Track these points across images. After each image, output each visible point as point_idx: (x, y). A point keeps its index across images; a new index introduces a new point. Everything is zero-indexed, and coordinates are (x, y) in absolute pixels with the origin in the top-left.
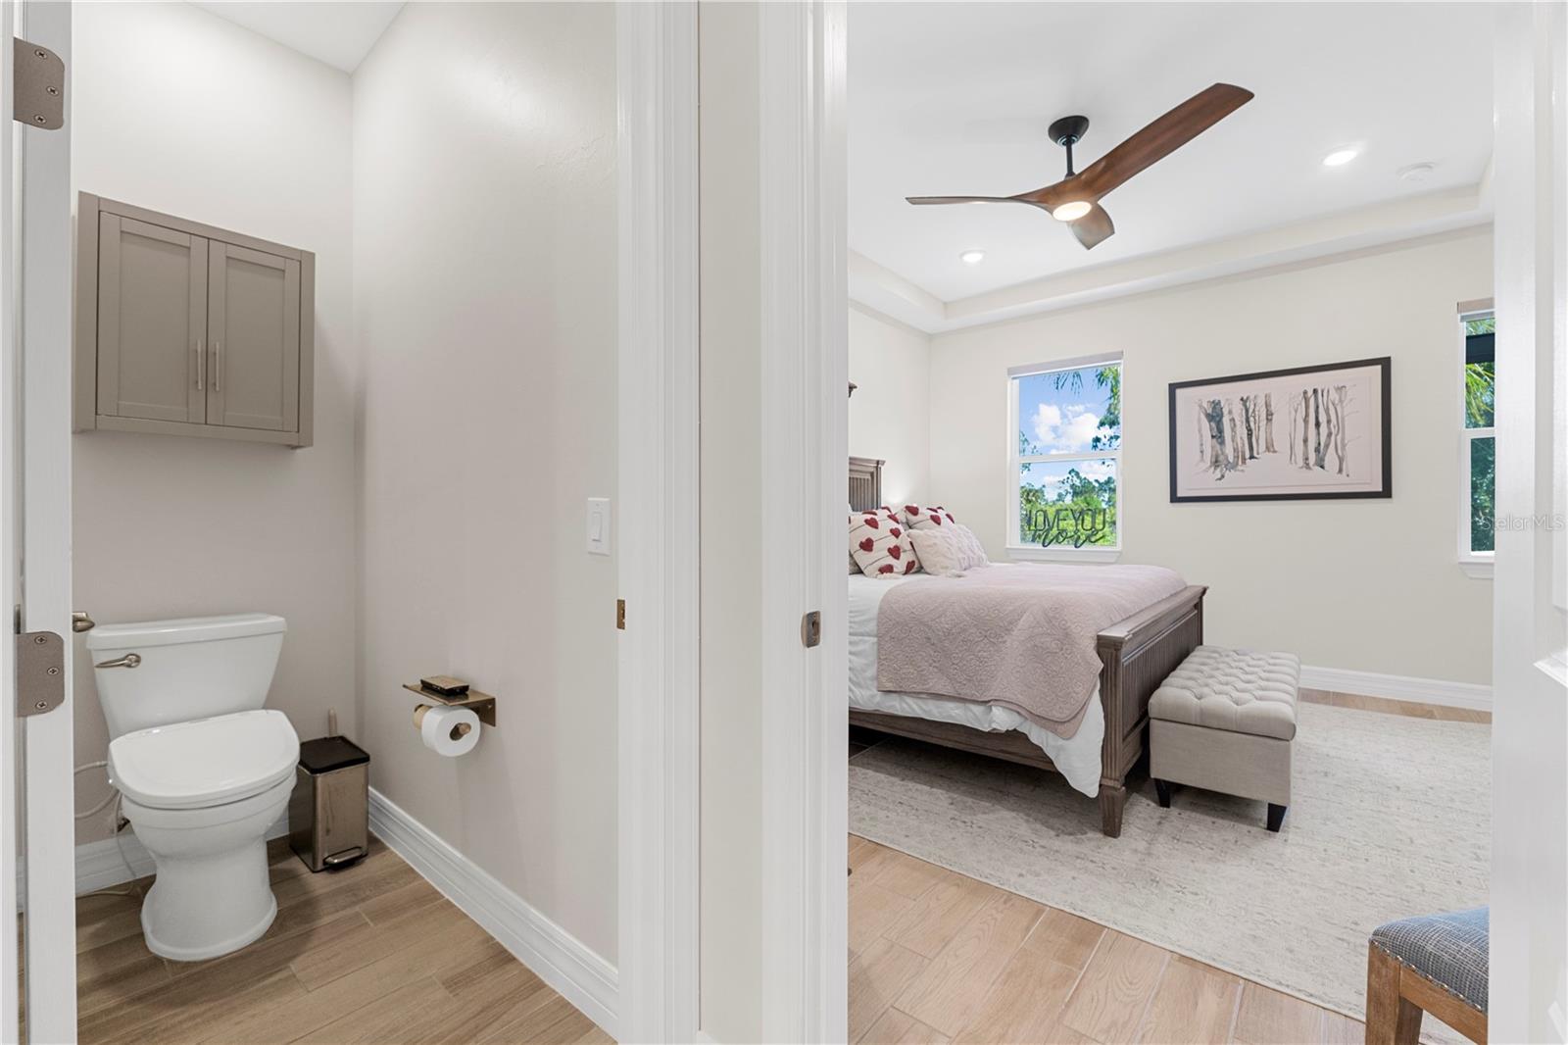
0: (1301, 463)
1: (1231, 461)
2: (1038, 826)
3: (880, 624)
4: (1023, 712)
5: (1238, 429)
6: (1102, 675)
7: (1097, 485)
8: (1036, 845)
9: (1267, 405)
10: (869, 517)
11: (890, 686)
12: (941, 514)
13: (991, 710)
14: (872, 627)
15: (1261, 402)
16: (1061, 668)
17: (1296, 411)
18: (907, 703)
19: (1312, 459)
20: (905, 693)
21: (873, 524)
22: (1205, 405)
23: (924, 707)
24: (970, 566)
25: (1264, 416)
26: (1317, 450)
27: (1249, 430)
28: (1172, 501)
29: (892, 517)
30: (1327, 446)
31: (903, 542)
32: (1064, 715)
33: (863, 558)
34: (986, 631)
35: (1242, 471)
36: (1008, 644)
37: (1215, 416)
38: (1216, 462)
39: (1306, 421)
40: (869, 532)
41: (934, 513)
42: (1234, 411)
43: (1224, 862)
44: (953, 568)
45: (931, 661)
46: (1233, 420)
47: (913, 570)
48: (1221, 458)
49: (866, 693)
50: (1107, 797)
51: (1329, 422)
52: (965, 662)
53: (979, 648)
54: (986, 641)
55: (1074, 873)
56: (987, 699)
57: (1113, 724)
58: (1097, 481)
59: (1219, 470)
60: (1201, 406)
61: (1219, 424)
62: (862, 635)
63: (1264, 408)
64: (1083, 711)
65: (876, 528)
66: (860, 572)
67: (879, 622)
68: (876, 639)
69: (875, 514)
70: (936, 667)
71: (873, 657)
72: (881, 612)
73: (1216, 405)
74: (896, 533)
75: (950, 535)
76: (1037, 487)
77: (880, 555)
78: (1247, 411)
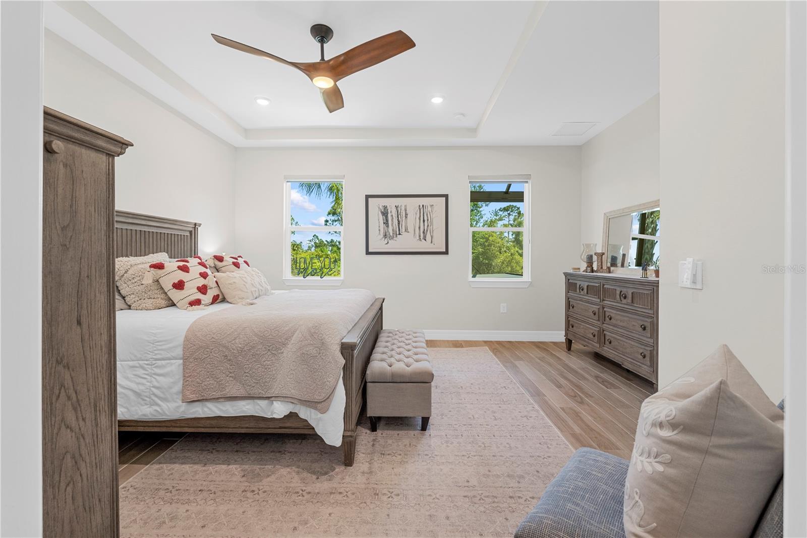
0: (418, 238)
1: (391, 235)
2: (305, 474)
3: (185, 348)
4: (295, 401)
5: (394, 220)
6: (344, 368)
7: (326, 243)
8: (304, 493)
9: (406, 210)
10: (181, 264)
11: (193, 397)
12: (240, 261)
13: (273, 403)
14: (179, 352)
15: (403, 208)
16: (319, 366)
17: (416, 214)
18: (208, 408)
19: (422, 237)
20: (207, 400)
21: (185, 269)
22: (381, 207)
23: (221, 407)
24: (260, 296)
25: (404, 215)
26: (424, 232)
27: (399, 221)
28: (366, 254)
29: (202, 264)
30: (427, 231)
31: (210, 281)
32: (320, 398)
33: (175, 295)
34: (269, 346)
35: (396, 240)
36: (285, 354)
37: (385, 213)
38: (385, 235)
39: (420, 219)
40: (181, 275)
41: (235, 261)
42: (393, 212)
43: (407, 462)
44: (248, 299)
45: (228, 373)
46: (392, 216)
47: (218, 301)
48: (387, 234)
49: (172, 405)
50: (347, 443)
51: (428, 220)
52: (254, 370)
53: (264, 359)
54: (269, 353)
55: (330, 510)
56: (269, 396)
57: (350, 396)
58: (326, 241)
59: (386, 239)
60: (379, 208)
61: (387, 217)
62: (170, 359)
63: (404, 211)
64: (333, 394)
65: (188, 272)
66: (173, 305)
67: (184, 348)
68: (181, 361)
69: (187, 262)
70: (232, 377)
71: (179, 376)
72: (187, 339)
73: (385, 207)
74: (204, 275)
75: (246, 276)
76: (298, 242)
77: (191, 292)
78: (398, 212)
